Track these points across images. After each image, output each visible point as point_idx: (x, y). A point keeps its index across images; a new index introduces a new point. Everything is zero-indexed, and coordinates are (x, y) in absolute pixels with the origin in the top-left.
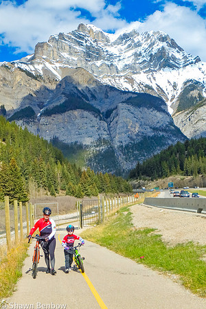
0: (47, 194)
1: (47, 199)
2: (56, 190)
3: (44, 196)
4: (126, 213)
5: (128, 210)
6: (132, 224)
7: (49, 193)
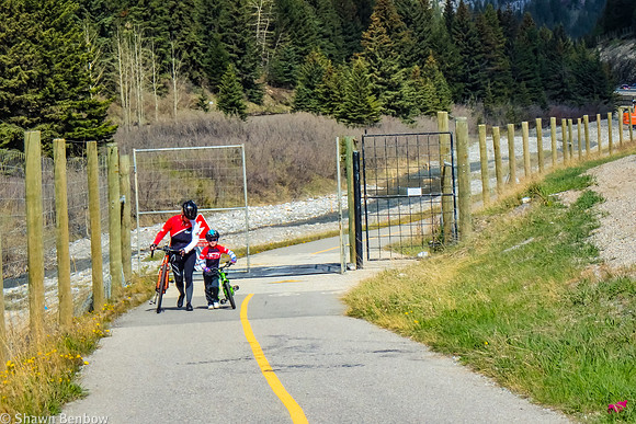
0: (202, 105)
1: (202, 129)
2: (247, 84)
3: (191, 116)
4: (570, 197)
5: (585, 182)
6: (593, 251)
7: (212, 102)
